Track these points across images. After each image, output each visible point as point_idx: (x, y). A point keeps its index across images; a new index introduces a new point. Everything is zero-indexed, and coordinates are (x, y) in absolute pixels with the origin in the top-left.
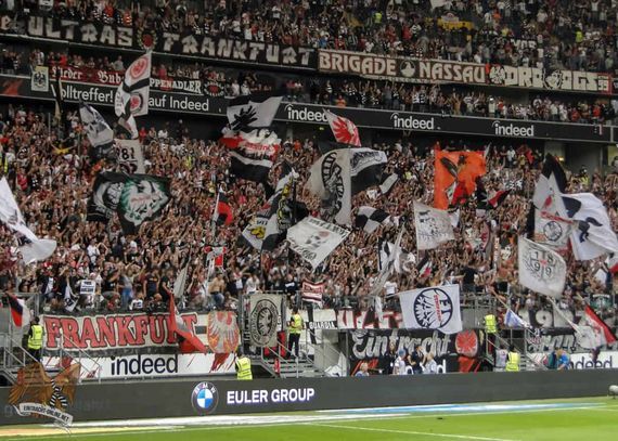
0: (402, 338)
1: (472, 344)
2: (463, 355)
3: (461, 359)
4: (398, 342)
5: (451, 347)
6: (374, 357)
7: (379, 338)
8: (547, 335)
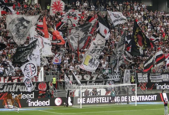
0: (17, 86)
1: (45, 87)
2: (41, 91)
3: (40, 92)
4: (16, 87)
5: (36, 88)
6: (6, 92)
7: (9, 86)
8: (75, 83)
